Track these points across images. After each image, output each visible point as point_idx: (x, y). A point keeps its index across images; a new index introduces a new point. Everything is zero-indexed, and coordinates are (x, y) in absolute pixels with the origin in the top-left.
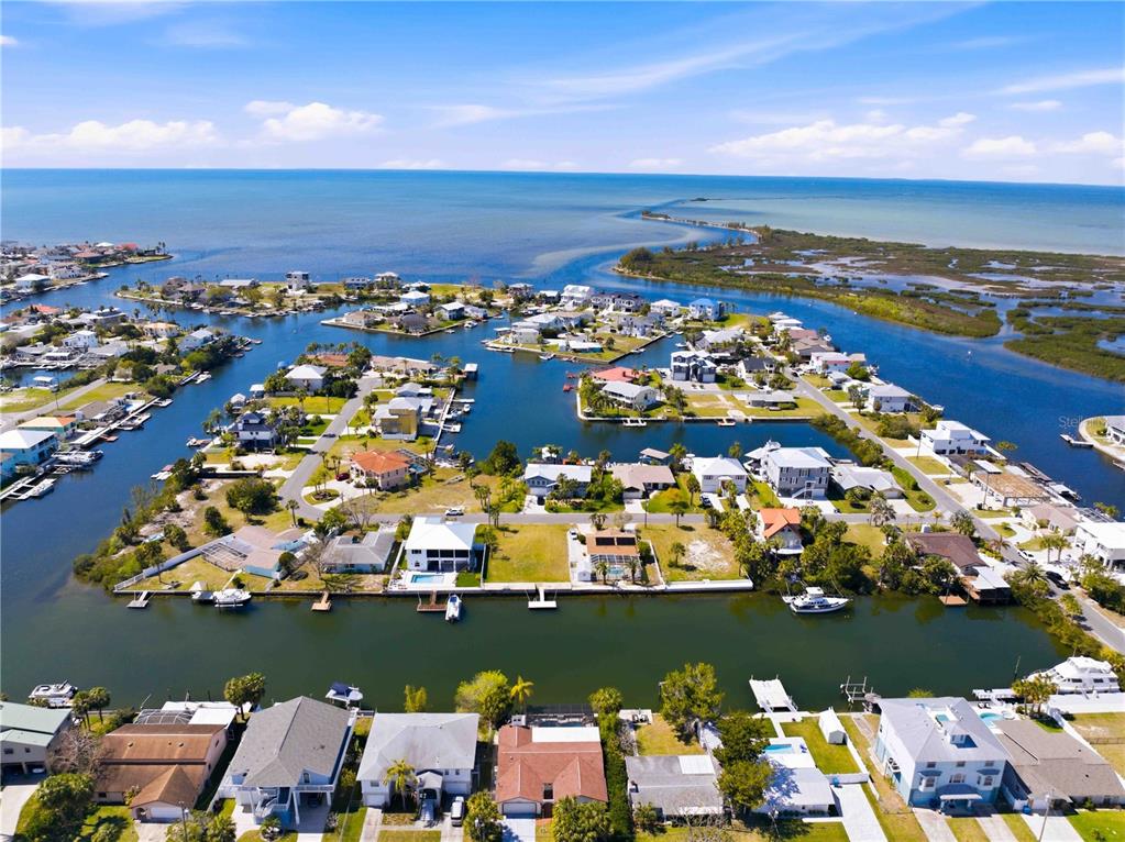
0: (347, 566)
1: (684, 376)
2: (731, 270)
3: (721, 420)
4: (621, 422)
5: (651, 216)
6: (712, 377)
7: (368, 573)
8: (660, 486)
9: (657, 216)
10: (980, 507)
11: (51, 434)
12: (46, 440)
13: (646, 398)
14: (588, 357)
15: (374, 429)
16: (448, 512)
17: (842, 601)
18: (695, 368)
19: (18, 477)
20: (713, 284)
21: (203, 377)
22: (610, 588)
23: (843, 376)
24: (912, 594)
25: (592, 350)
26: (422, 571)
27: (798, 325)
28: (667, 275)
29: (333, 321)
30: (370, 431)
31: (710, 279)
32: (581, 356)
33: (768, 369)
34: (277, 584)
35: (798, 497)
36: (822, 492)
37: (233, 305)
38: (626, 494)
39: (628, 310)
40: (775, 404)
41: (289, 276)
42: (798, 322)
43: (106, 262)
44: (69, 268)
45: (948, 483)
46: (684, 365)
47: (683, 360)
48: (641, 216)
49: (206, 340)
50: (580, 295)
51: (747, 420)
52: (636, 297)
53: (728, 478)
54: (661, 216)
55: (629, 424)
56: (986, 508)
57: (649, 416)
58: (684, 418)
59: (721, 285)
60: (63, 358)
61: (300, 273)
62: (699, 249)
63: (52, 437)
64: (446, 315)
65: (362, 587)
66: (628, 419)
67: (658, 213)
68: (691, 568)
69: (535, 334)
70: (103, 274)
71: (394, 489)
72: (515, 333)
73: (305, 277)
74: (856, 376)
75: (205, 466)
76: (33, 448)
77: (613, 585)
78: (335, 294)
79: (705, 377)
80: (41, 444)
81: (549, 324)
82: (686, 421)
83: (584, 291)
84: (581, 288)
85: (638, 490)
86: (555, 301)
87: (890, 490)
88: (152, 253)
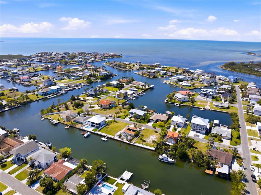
0: (77, 121)
1: (203, 95)
2: (257, 70)
3: (201, 108)
4: (174, 104)
5: (250, 53)
6: (211, 97)
7: (80, 124)
8: (162, 121)
9: (252, 54)
10: (254, 149)
11: (60, 87)
12: (59, 88)
13: (184, 99)
14: (185, 87)
15: (115, 96)
16: (109, 115)
17: (172, 161)
18: (206, 94)
19: (51, 94)
20: (246, 73)
21: (100, 81)
22: (121, 140)
23: (256, 103)
24: (198, 166)
25: (186, 86)
26: (90, 126)
27: (255, 87)
28: (234, 69)
29: (137, 73)
30: (114, 96)
31: (246, 71)
32: (184, 87)
33: (229, 97)
34: (64, 121)
35: (196, 132)
36: (204, 132)
37: (121, 67)
38: (151, 120)
39: (210, 77)
40: (222, 107)
41: (137, 62)
42: (256, 86)
43: (109, 57)
44: (100, 58)
45: (252, 139)
46: (204, 92)
47: (204, 91)
48: (247, 54)
49: (105, 74)
50: (199, 72)
51: (209, 110)
52: (214, 74)
53: (178, 123)
54: (253, 54)
55: (175, 105)
56: (256, 150)
57: (183, 104)
58: (192, 106)
59: (249, 73)
60: (81, 74)
61: (139, 62)
62: (254, 63)
63: (60, 88)
64: (161, 74)
65: (76, 126)
66: (176, 104)
67: (252, 53)
68: (145, 141)
69: (175, 80)
70: (106, 59)
71: (104, 109)
72: (171, 79)
73: (140, 63)
74: (259, 103)
75: (79, 97)
76: (56, 89)
77: (122, 140)
78: (143, 67)
79: (209, 97)
80: (58, 89)
81: (182, 78)
82: (192, 107)
83: (200, 71)
84: (200, 70)
85: (154, 120)
86: (192, 73)
87: (226, 137)
88: (119, 56)
